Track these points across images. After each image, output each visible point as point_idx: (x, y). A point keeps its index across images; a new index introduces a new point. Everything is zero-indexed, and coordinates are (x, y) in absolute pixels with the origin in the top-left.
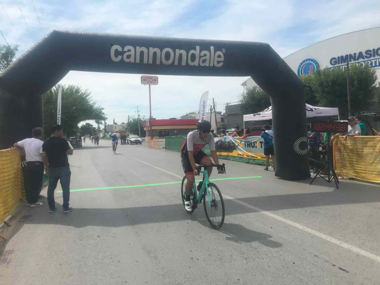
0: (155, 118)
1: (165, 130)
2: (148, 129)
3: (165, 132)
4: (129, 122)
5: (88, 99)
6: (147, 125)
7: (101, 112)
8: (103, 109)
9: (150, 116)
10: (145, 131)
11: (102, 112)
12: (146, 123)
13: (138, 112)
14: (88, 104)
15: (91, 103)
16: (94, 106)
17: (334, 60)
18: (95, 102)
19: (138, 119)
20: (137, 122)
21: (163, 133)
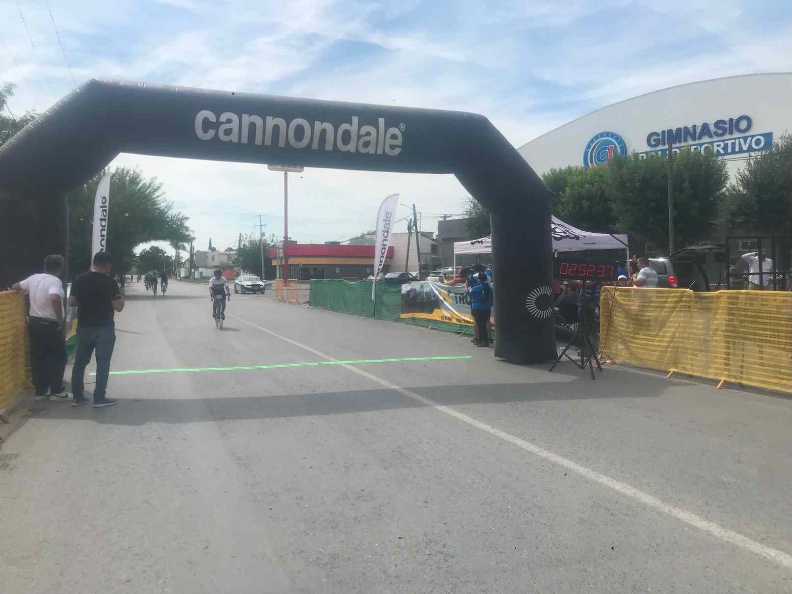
0: (296, 242)
1: (315, 267)
2: (281, 263)
3: (316, 269)
4: (242, 247)
5: (155, 198)
6: (278, 254)
7: (182, 224)
8: (187, 218)
9: (286, 237)
10: (275, 266)
11: (185, 225)
12: (276, 250)
13: (261, 226)
14: (155, 207)
15: (162, 206)
16: (167, 212)
17: (655, 137)
18: (170, 204)
19: (260, 240)
20: (259, 246)
21: (312, 272)
